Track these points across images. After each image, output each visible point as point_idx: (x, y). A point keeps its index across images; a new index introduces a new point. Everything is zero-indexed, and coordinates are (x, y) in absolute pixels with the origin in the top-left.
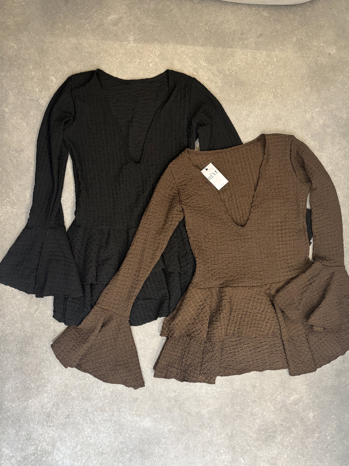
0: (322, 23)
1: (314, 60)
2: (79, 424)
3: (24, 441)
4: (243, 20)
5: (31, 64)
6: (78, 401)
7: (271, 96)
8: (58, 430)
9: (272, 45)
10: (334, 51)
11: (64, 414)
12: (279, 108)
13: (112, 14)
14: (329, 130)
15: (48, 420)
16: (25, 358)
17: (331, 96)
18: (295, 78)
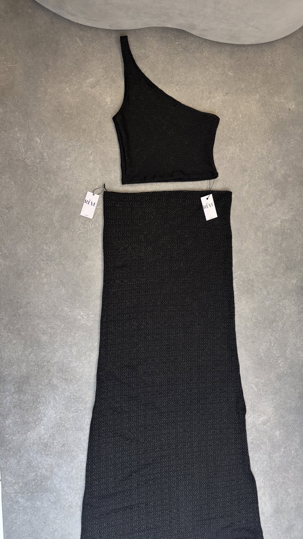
0: (282, 81)
1: (275, 116)
2: (73, 451)
3: (25, 469)
4: (210, 80)
5: (17, 126)
6: (72, 431)
7: (237, 150)
8: (55, 457)
9: (238, 103)
10: (294, 106)
11: (60, 444)
12: (245, 160)
13: (90, 78)
14: (290, 179)
15: (46, 449)
16: (22, 396)
17: (291, 148)
18: (258, 133)
